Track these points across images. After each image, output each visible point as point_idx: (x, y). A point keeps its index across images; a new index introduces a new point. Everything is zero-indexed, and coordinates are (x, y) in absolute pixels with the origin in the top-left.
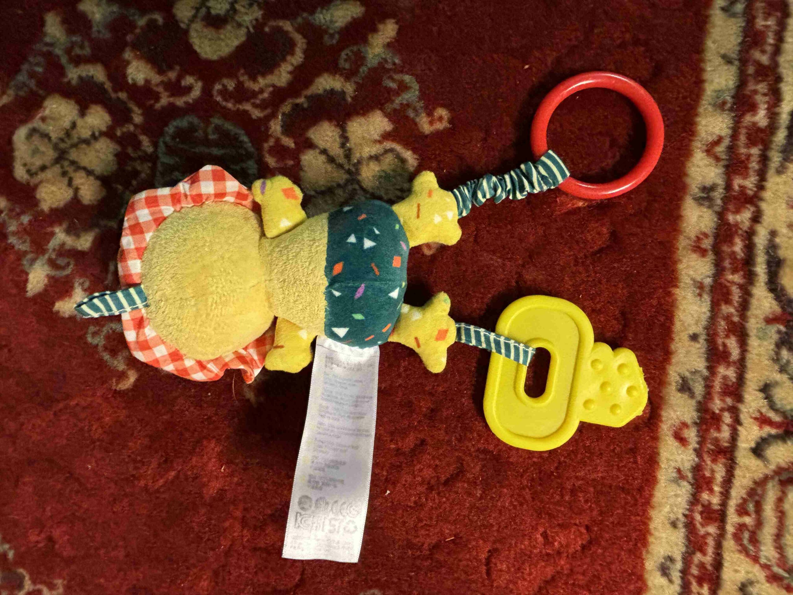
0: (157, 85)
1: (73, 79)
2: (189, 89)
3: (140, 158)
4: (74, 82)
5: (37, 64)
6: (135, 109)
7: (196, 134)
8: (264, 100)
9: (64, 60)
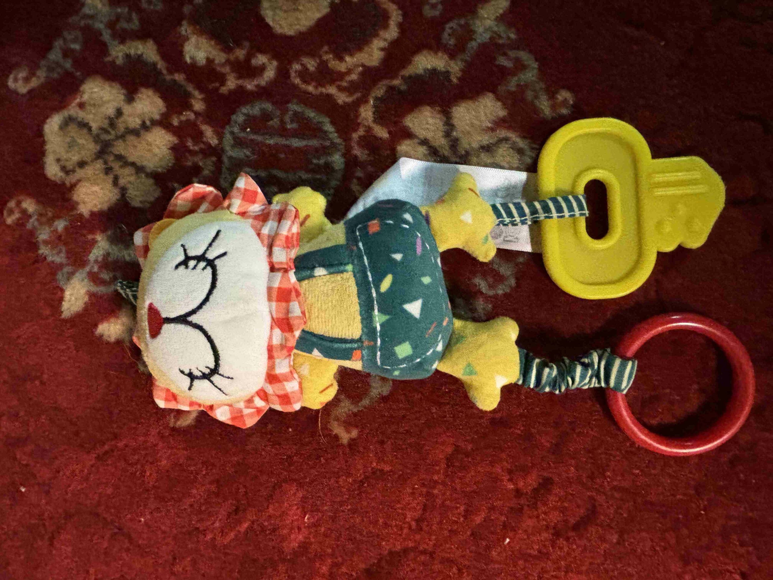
0: (223, 65)
1: (117, 57)
2: (262, 69)
3: (202, 151)
4: (120, 61)
5: (75, 41)
6: (196, 93)
7: (271, 123)
8: (352, 82)
9: (106, 36)
